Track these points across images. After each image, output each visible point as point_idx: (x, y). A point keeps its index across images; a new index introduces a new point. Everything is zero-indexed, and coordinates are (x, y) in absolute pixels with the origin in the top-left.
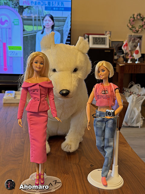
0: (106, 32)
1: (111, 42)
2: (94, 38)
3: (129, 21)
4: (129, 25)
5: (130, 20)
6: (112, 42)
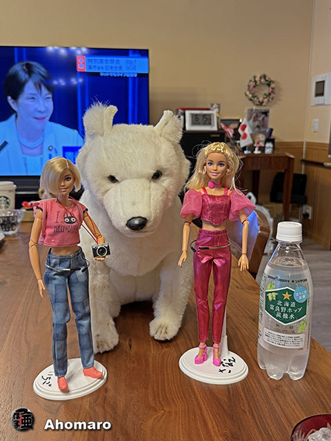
0: (212, 105)
2: (193, 115)
3: (247, 87)
4: (248, 93)
5: (249, 86)
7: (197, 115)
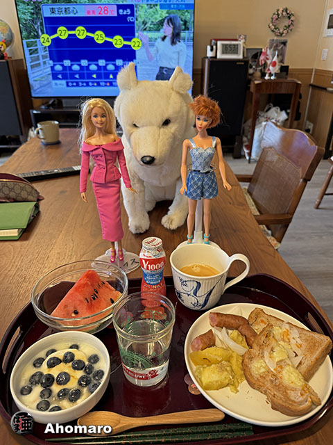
0: (240, 36)
1: (245, 50)
2: (223, 45)
4: (271, 25)
5: (272, 19)
6: (247, 49)
7: (226, 45)
